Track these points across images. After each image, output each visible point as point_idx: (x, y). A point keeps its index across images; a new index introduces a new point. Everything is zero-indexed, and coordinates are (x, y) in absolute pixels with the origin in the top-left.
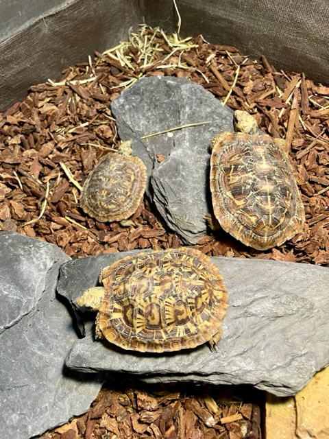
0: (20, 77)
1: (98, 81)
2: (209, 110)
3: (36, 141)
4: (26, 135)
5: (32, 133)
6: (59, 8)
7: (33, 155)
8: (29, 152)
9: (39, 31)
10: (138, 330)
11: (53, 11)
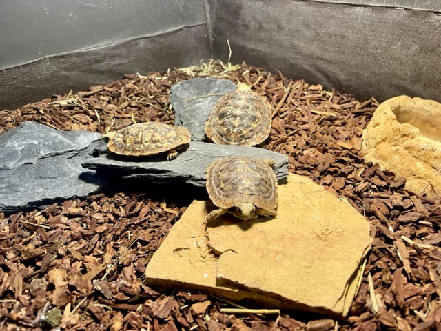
0: (119, 67)
1: (168, 79)
2: (230, 90)
3: (118, 101)
4: (113, 98)
5: (117, 97)
6: (152, 35)
7: (114, 108)
8: (112, 106)
9: (137, 44)
10: (128, 145)
11: (148, 35)
